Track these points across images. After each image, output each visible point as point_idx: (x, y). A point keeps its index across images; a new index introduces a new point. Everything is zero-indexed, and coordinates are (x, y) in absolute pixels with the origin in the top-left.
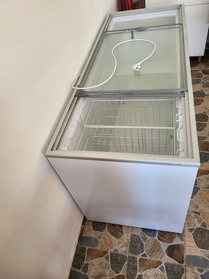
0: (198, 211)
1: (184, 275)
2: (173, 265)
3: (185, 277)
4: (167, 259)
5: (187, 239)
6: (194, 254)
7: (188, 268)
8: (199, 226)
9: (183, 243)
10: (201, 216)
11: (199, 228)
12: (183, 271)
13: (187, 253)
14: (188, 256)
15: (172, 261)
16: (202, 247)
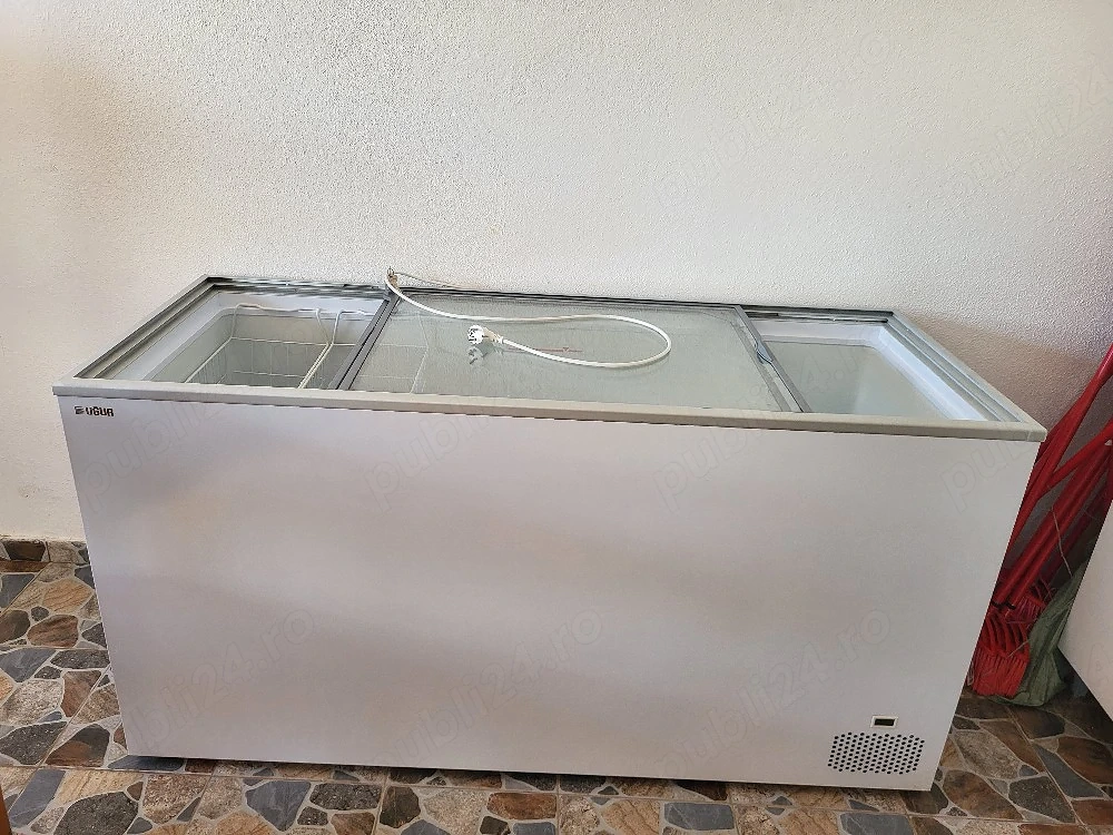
0: (196, 816)
1: (17, 763)
2: (54, 739)
3: (11, 766)
4: (74, 726)
5: (111, 776)
6: (60, 790)
7: (27, 774)
8: (142, 812)
9: (105, 767)
10: (174, 821)
11: (135, 812)
12: (28, 761)
13: (70, 773)
14: (61, 775)
15: (63, 740)
16: (72, 813)
